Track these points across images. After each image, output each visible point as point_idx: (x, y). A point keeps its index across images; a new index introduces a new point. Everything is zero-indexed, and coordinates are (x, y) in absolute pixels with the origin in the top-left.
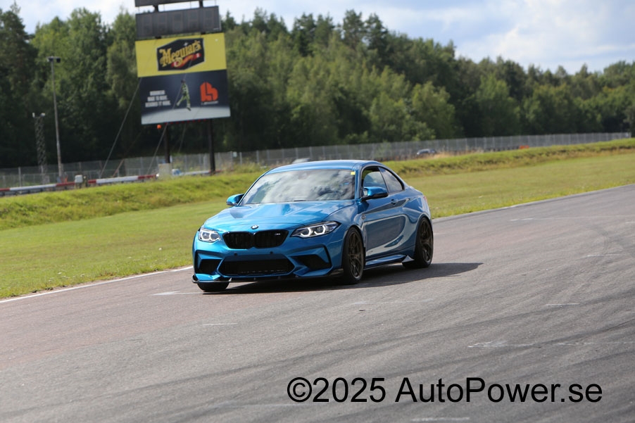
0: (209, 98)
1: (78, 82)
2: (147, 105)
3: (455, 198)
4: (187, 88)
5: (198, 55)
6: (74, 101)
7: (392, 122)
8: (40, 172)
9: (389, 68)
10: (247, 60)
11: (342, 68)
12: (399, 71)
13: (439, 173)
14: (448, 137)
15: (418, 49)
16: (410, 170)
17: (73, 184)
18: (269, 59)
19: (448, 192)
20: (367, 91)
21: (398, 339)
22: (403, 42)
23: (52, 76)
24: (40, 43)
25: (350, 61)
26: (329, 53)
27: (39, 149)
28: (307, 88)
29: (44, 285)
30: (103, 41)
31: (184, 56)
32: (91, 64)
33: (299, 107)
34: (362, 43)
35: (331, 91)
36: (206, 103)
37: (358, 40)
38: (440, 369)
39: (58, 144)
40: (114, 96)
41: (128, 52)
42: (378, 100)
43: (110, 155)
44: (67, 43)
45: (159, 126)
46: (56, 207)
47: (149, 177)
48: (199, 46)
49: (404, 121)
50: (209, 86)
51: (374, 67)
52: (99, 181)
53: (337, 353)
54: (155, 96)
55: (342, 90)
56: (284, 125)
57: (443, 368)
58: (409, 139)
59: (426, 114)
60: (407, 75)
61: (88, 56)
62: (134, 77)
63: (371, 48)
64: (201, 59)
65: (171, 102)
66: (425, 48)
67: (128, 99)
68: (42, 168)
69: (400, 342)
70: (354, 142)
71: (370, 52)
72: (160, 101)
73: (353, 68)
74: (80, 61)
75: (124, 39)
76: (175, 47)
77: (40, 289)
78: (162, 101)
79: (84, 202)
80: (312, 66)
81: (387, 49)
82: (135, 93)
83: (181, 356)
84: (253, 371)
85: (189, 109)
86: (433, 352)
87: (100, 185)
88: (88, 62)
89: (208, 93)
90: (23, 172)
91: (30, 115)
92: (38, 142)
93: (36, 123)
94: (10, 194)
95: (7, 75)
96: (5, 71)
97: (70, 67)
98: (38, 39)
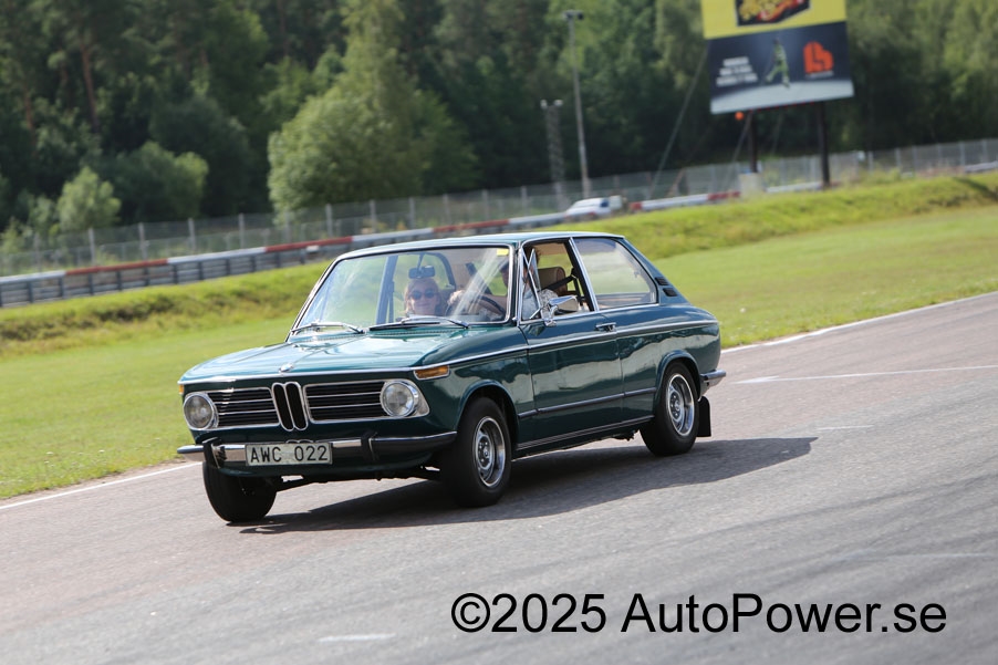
0: (818, 67)
1: (612, 50)
2: (721, 82)
4: (783, 52)
6: (605, 81)
8: (556, 193)
23: (570, 42)
27: (552, 157)
28: (977, 45)
32: (631, 21)
33: (965, 76)
36: (813, 76)
39: (582, 149)
40: (667, 70)
43: (663, 162)
47: (724, 197)
50: (818, 48)
52: (647, 204)
54: (732, 68)
56: (940, 106)
61: (626, 9)
62: (698, 40)
64: (805, 6)
65: (758, 76)
67: (690, 73)
68: (558, 187)
72: (740, 74)
74: (615, 15)
78: (744, 74)
82: (701, 65)
83: (784, 479)
84: (900, 502)
87: (649, 210)
88: (626, 17)
89: (818, 58)
90: (529, 194)
91: (538, 105)
92: (551, 147)
93: (548, 117)
94: (510, 229)
95: (502, 42)
96: (499, 37)
97: (598, 26)
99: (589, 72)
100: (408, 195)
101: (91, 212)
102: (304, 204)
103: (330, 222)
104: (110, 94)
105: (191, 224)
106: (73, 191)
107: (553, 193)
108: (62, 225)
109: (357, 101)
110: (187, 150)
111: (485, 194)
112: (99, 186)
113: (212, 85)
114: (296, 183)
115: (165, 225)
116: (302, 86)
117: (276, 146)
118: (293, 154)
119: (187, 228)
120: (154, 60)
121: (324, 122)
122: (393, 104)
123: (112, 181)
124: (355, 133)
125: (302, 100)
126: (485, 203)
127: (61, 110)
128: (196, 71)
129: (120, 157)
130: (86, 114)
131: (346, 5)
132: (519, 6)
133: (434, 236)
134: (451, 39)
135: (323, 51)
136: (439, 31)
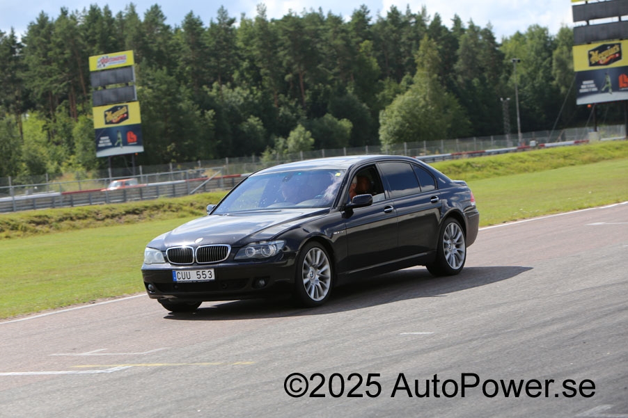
0: (625, 85)
1: (532, 76)
2: (581, 91)
4: (609, 78)
5: (617, 55)
6: (529, 90)
17: (529, 147)
23: (514, 72)
24: (506, 49)
27: (505, 123)
29: (510, 218)
30: (550, 47)
31: (608, 56)
32: (541, 63)
36: (623, 89)
39: (518, 120)
40: (557, 85)
41: (568, 54)
43: (554, 127)
44: (525, 49)
46: (517, 164)
47: (583, 141)
48: (618, 49)
50: (625, 76)
52: (547, 145)
54: (586, 85)
61: (540, 58)
62: (572, 72)
64: (619, 58)
67: (567, 87)
68: (507, 136)
72: (590, 88)
74: (534, 61)
75: (564, 45)
76: (601, 49)
77: (508, 220)
78: (592, 88)
79: (536, 159)
82: (572, 83)
83: (608, 268)
85: (611, 93)
87: (548, 147)
89: (625, 81)
90: (495, 139)
91: (499, 99)
92: (505, 118)
93: (503, 105)
94: (486, 155)
95: (484, 72)
96: (482, 70)
97: (527, 65)
98: (505, 47)
99: (522, 85)
100: (440, 139)
101: (301, 144)
102: (394, 142)
103: (406, 150)
104: (311, 92)
105: (345, 149)
106: (294, 134)
107: (505, 139)
108: (289, 150)
109: (419, 97)
110: (343, 118)
111: (475, 139)
112: (305, 133)
113: (356, 89)
114: (391, 132)
115: (333, 150)
116: (395, 90)
117: (382, 116)
118: (390, 120)
119: (343, 151)
120: (331, 78)
121: (404, 106)
122: (434, 99)
123: (311, 131)
124: (417, 111)
125: (395, 96)
126: (474, 143)
127: (290, 99)
128: (348, 83)
129: (315, 120)
130: (301, 101)
131: (417, 54)
132: (492, 56)
133: (452, 157)
134: (461, 70)
135: (404, 75)
136: (456, 67)
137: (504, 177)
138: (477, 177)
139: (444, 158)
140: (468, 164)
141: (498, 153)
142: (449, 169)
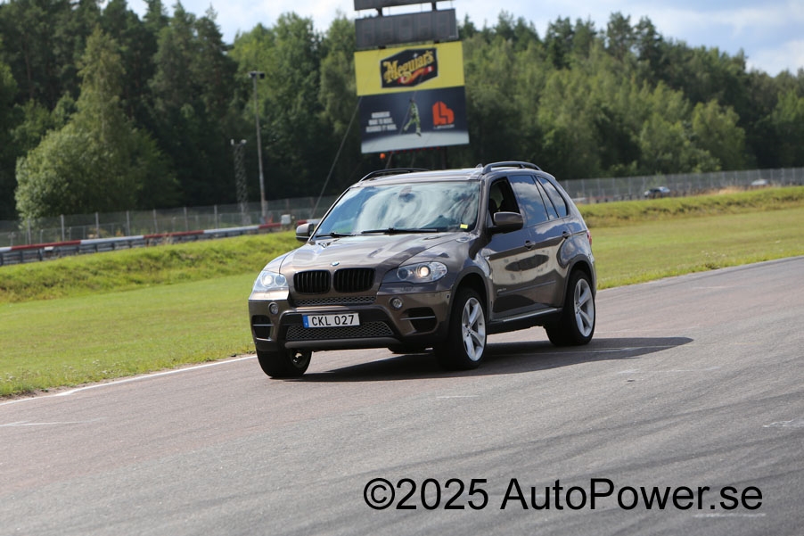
0: (443, 121)
1: (285, 103)
2: (369, 130)
3: (745, 243)
4: (416, 108)
5: (430, 69)
7: (667, 150)
8: (240, 211)
9: (664, 83)
10: (488, 74)
11: (606, 84)
12: (676, 87)
13: (725, 213)
14: (736, 168)
15: (700, 61)
16: (690, 209)
17: (279, 226)
18: (517, 72)
19: (737, 236)
20: (637, 112)
21: (675, 417)
22: (681, 51)
23: (254, 95)
24: (240, 55)
25: (616, 75)
26: (589, 66)
27: (238, 183)
28: (562, 108)
29: (245, 348)
30: (315, 52)
31: (413, 70)
32: (300, 81)
33: (553, 131)
34: (631, 53)
35: (591, 111)
36: (439, 127)
37: (625, 49)
38: (728, 454)
39: (261, 177)
40: (328, 119)
41: (346, 65)
42: (650, 123)
43: (324, 189)
44: (273, 55)
45: (382, 156)
46: (259, 253)
48: (431, 58)
49: (682, 150)
50: (443, 106)
51: (645, 82)
53: (600, 433)
54: (378, 119)
55: (605, 111)
56: (534, 154)
57: (733, 452)
58: (689, 171)
59: (709, 139)
60: (685, 91)
61: (297, 71)
62: (353, 96)
63: (640, 59)
64: (434, 74)
65: (397, 127)
66: (708, 59)
67: (345, 122)
68: (242, 206)
69: (678, 420)
70: (620, 174)
71: (640, 63)
72: (384, 124)
73: (619, 83)
74: (288, 76)
75: (340, 50)
76: (402, 59)
77: (240, 352)
78: (386, 124)
80: (569, 82)
81: (662, 60)
82: (354, 116)
83: (410, 435)
84: (498, 454)
85: (419, 135)
86: (720, 432)
88: (297, 77)
89: (443, 114)
90: (219, 211)
91: (228, 142)
92: (237, 175)
93: (236, 152)
94: (204, 238)
95: (201, 94)
96: (199, 89)
97: (276, 84)
98: (238, 51)
99: (268, 117)
100: (125, 210)
102: (42, 214)
103: (63, 228)
107: (237, 210)
109: (87, 135)
111: (185, 210)
114: (38, 197)
116: (43, 122)
117: (22, 168)
118: (35, 174)
121: (59, 150)
122: (115, 138)
124: (84, 160)
125: (44, 133)
126: (183, 218)
131: (81, 60)
132: (215, 67)
133: (145, 242)
134: (162, 90)
135: (61, 96)
136: (152, 84)
137: (236, 278)
138: (189, 277)
139: (130, 244)
140: (173, 254)
141: (226, 235)
142: (140, 262)
